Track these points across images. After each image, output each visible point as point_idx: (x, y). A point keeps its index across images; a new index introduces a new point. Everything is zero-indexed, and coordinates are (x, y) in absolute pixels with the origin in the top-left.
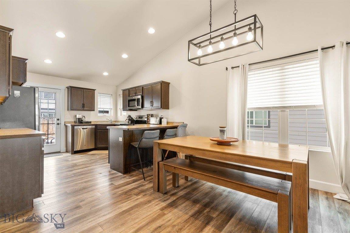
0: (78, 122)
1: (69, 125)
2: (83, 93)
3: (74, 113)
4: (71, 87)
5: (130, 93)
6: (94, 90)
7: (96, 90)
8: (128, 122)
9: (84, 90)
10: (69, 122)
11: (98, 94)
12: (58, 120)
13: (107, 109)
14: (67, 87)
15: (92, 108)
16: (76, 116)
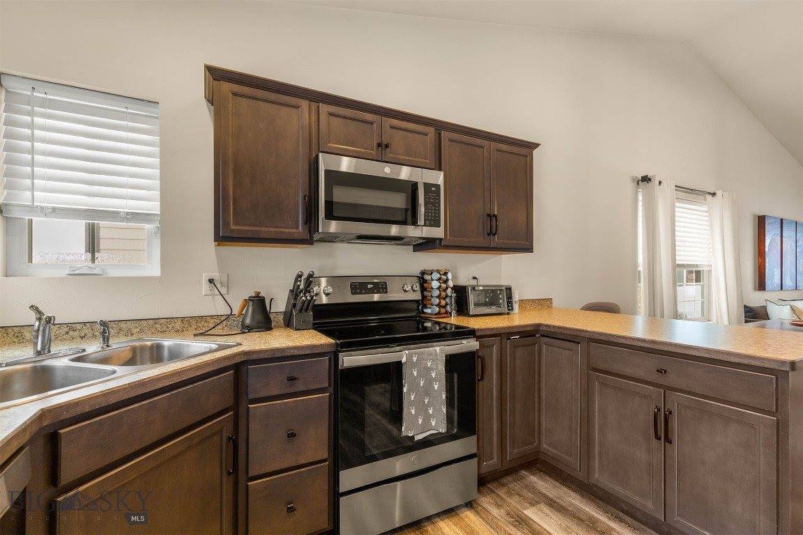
5: (323, 128)
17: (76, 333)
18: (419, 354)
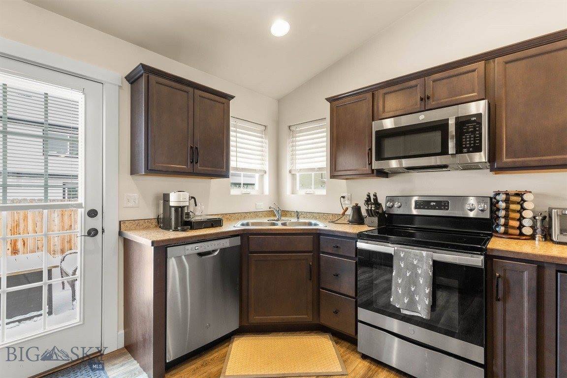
0: (176, 224)
1: (143, 241)
2: (191, 102)
3: (160, 184)
4: (147, 70)
5: (379, 106)
6: (229, 97)
7: (233, 97)
9: (197, 92)
10: (140, 225)
11: (233, 122)
12: (92, 213)
14: (128, 78)
15: (220, 166)
16: (166, 198)
17: (303, 216)
18: (406, 252)
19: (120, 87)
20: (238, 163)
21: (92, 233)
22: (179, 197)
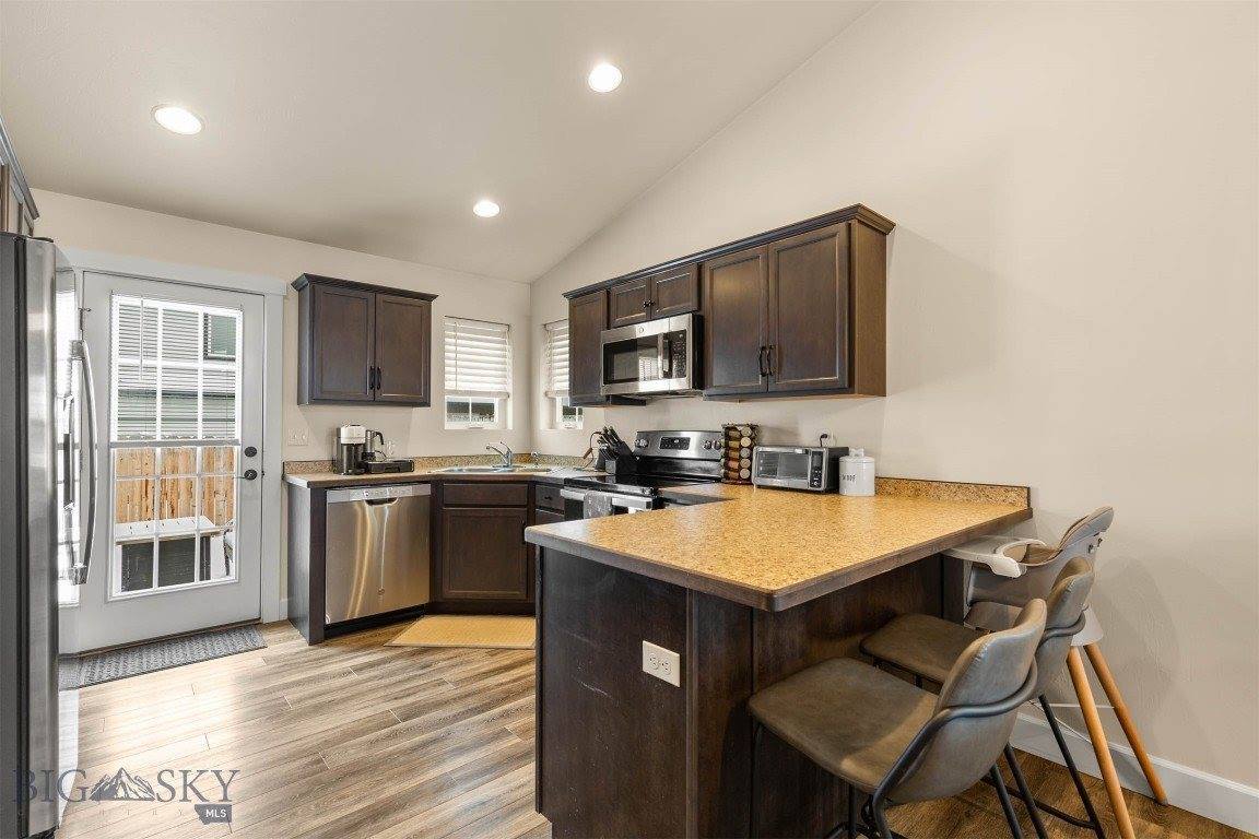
0: (349, 467)
1: (301, 482)
2: (372, 310)
3: (329, 415)
4: (314, 280)
5: (613, 309)
6: (429, 298)
7: (436, 297)
8: (601, 467)
9: (380, 297)
10: (304, 466)
11: (450, 323)
12: (251, 452)
13: (489, 394)
14: (295, 285)
15: (416, 393)
16: (338, 433)
18: (593, 498)
19: (285, 297)
20: (459, 383)
21: (250, 475)
22: (350, 432)
